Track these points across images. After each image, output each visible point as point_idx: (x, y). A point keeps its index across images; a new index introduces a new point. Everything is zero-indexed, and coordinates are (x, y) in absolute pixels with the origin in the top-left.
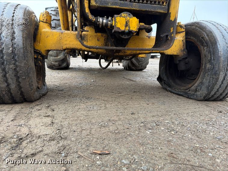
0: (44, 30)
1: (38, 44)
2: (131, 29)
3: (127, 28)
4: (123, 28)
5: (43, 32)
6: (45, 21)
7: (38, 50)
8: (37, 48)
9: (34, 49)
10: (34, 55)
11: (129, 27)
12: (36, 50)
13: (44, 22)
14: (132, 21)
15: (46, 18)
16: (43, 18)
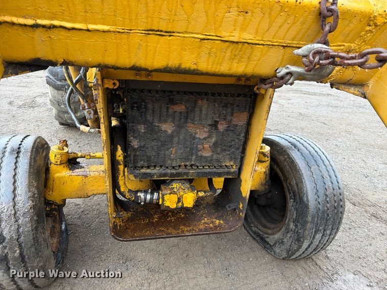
0: (57, 175)
1: (51, 192)
2: (185, 206)
3: (180, 204)
4: (173, 206)
5: (57, 177)
6: (59, 163)
7: (51, 201)
8: (49, 198)
9: (45, 199)
10: (46, 207)
11: (183, 204)
12: (48, 200)
13: (57, 165)
14: (186, 197)
15: (60, 159)
16: (56, 160)
